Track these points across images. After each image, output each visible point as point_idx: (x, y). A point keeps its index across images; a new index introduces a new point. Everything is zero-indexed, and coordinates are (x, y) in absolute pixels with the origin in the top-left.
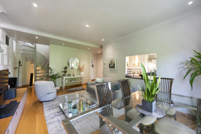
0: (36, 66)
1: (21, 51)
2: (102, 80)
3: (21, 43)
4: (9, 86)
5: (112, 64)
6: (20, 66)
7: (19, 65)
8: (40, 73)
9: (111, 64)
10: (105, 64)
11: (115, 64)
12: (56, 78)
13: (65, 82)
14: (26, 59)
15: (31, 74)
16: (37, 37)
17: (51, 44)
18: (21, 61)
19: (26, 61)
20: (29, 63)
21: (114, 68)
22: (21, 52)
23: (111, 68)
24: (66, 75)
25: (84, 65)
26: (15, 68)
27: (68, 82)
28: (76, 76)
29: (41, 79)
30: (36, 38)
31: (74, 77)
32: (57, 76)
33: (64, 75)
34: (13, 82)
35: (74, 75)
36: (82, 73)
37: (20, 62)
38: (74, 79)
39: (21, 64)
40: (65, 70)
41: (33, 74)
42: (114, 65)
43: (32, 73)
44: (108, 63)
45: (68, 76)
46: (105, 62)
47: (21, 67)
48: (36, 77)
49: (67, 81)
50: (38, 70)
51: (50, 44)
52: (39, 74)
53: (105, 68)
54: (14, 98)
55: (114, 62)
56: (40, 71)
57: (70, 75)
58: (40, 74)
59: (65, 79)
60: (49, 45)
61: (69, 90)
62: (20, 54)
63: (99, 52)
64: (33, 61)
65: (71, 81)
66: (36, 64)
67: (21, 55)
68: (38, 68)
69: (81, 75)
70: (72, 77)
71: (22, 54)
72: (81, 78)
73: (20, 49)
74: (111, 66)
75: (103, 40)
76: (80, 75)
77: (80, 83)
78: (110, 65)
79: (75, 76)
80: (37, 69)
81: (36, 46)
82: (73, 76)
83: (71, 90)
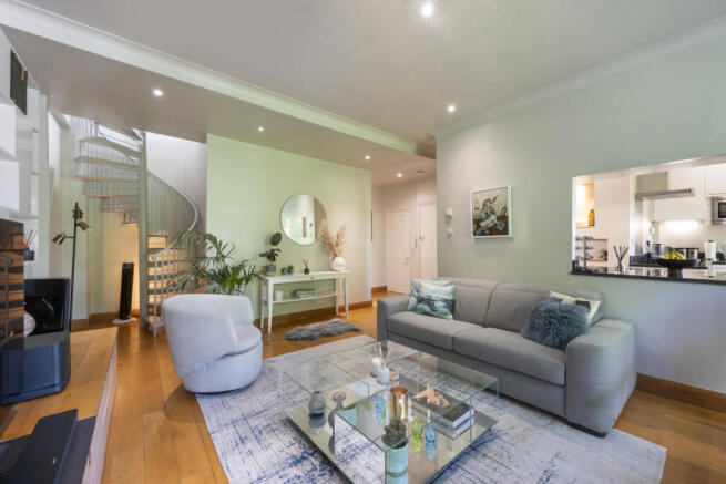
0: (147, 230)
1: (83, 166)
2: (450, 288)
3: (83, 126)
4: (29, 322)
5: (493, 218)
6: (79, 228)
7: (76, 225)
8: (166, 263)
9: (488, 216)
10: (448, 218)
11: (510, 214)
12: (239, 282)
13: (274, 298)
14: (105, 203)
15: (125, 265)
16: (158, 93)
17: (214, 133)
18: (82, 208)
19: (102, 210)
20: (113, 218)
21: (505, 231)
22: (83, 169)
23: (483, 233)
24: (274, 269)
25: (343, 229)
26: (58, 239)
27: (284, 298)
28: (316, 275)
29: (174, 285)
30: (153, 95)
31: (307, 278)
32: (241, 274)
33: (267, 270)
34: (50, 300)
35: (307, 271)
36: (339, 260)
37: (77, 214)
38: (308, 287)
39: (84, 220)
40: (273, 247)
41: (132, 265)
42: (503, 218)
43: (128, 261)
44: (464, 215)
45: (283, 272)
46: (450, 212)
47: (85, 232)
48: (146, 279)
49: (280, 294)
50: (155, 251)
51: (209, 136)
52: (160, 264)
53: (449, 236)
54: (57, 389)
55: (505, 208)
56: (165, 252)
57: (290, 270)
58: (165, 267)
59: (275, 285)
60: (203, 140)
61: (293, 331)
62: (77, 177)
63: (400, 175)
64: (131, 214)
65: (294, 294)
66: (147, 225)
67: (80, 183)
68: (154, 242)
69: (334, 268)
70: (297, 277)
71: (86, 180)
72: (334, 280)
73: (77, 156)
74: (483, 224)
75: (451, 109)
76: (332, 270)
77: (329, 305)
78: (477, 222)
79: (311, 273)
80: (150, 246)
81: (143, 147)
82: (303, 274)
83: (303, 334)
